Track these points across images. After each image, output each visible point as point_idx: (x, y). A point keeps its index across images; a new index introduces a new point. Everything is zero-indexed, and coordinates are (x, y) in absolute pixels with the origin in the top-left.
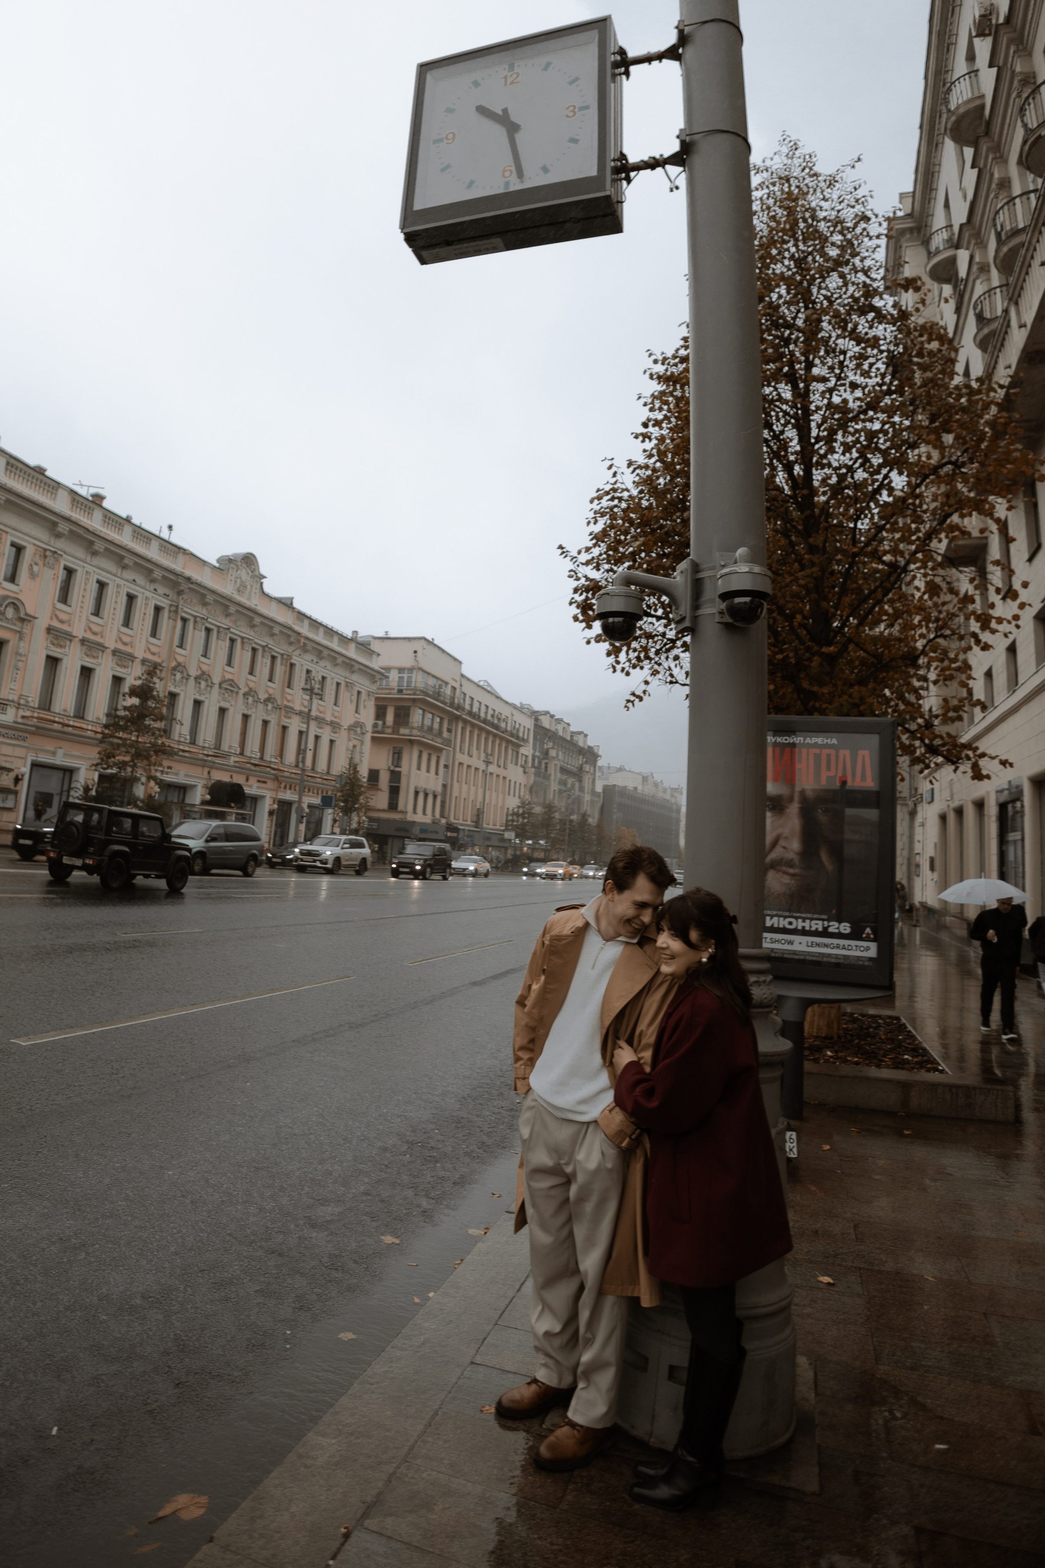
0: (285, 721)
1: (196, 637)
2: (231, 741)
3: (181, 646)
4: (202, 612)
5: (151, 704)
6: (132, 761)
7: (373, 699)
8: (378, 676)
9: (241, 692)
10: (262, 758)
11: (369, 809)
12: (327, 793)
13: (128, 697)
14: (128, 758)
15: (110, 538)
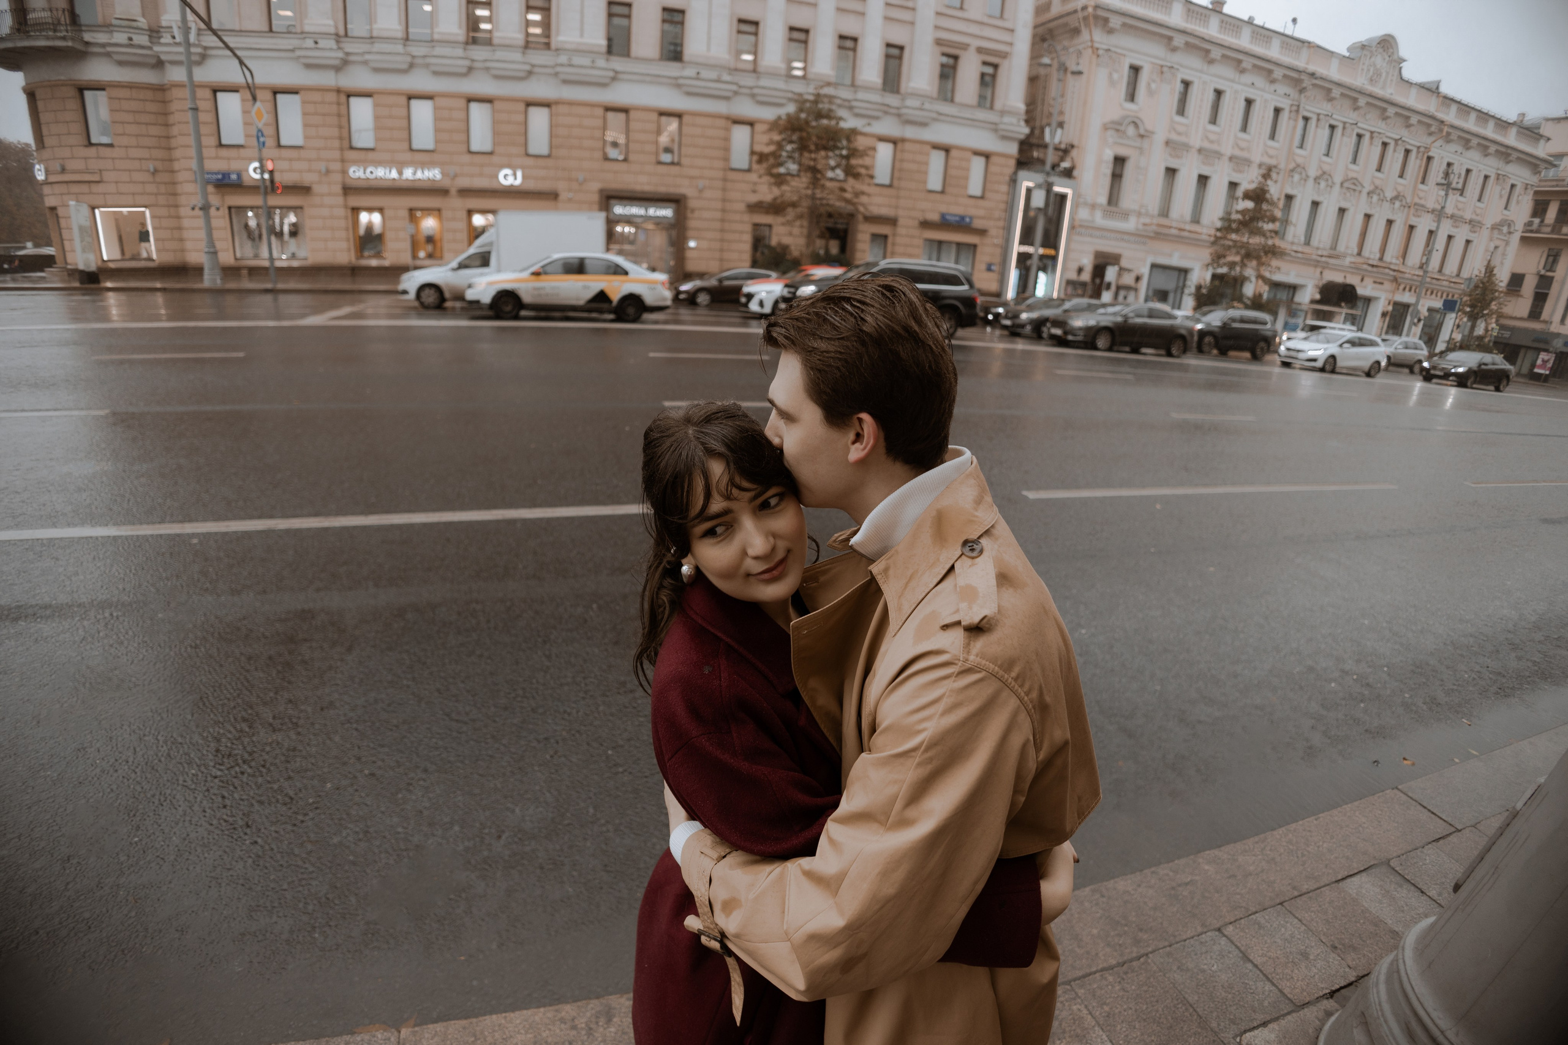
0: (1413, 221)
1: (1319, 136)
2: (1349, 241)
3: (1301, 147)
4: (1325, 108)
5: (1265, 206)
6: (1242, 261)
7: (1532, 192)
8: (1543, 165)
9: (1365, 191)
10: (1381, 259)
11: (1500, 316)
12: (1453, 296)
13: (1240, 201)
14: (1237, 259)
15: (1226, 44)
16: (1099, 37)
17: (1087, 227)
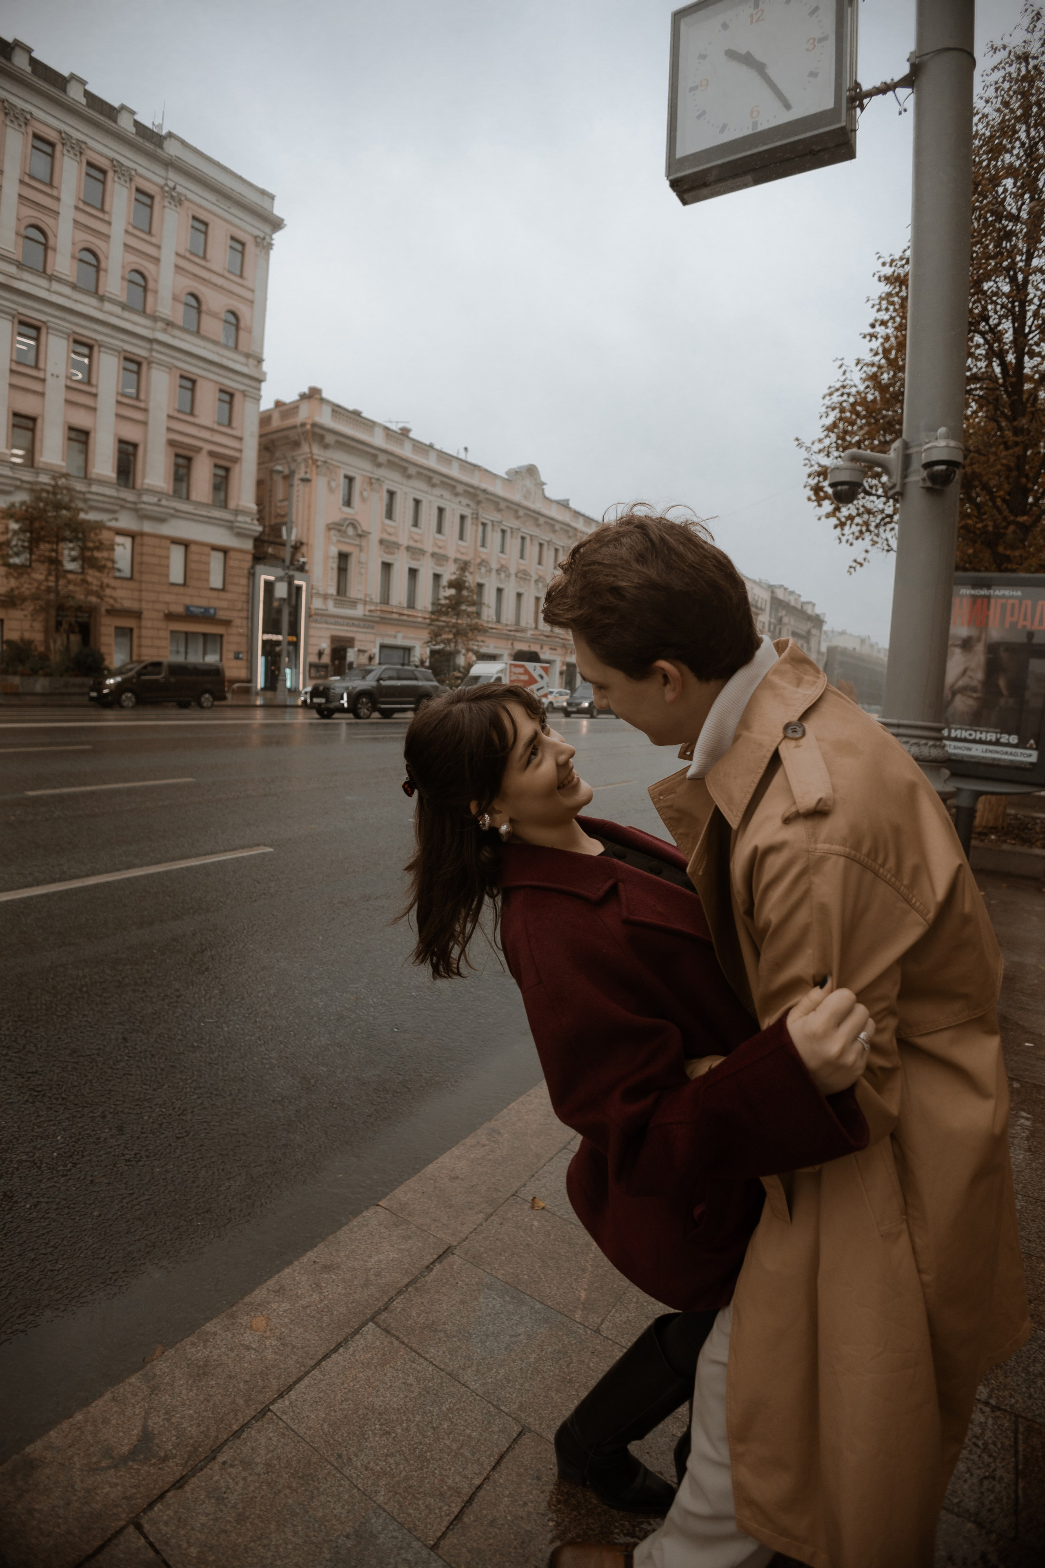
1: (494, 538)
3: (483, 545)
4: (497, 517)
5: (465, 593)
6: (454, 638)
9: (533, 579)
13: (447, 589)
14: (451, 636)
15: (419, 463)
16: (317, 451)
17: (322, 615)
